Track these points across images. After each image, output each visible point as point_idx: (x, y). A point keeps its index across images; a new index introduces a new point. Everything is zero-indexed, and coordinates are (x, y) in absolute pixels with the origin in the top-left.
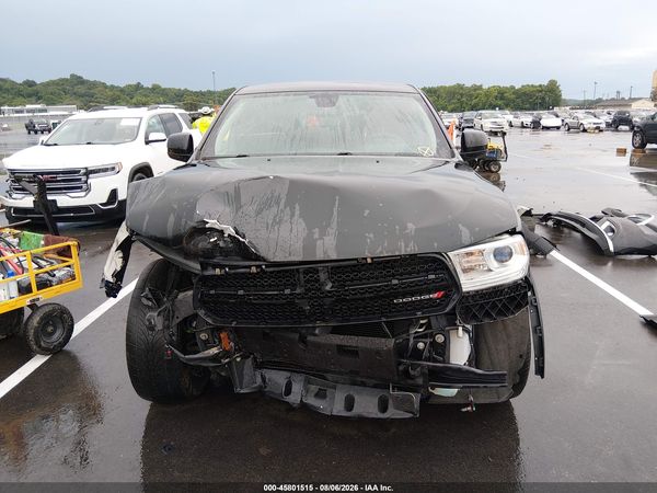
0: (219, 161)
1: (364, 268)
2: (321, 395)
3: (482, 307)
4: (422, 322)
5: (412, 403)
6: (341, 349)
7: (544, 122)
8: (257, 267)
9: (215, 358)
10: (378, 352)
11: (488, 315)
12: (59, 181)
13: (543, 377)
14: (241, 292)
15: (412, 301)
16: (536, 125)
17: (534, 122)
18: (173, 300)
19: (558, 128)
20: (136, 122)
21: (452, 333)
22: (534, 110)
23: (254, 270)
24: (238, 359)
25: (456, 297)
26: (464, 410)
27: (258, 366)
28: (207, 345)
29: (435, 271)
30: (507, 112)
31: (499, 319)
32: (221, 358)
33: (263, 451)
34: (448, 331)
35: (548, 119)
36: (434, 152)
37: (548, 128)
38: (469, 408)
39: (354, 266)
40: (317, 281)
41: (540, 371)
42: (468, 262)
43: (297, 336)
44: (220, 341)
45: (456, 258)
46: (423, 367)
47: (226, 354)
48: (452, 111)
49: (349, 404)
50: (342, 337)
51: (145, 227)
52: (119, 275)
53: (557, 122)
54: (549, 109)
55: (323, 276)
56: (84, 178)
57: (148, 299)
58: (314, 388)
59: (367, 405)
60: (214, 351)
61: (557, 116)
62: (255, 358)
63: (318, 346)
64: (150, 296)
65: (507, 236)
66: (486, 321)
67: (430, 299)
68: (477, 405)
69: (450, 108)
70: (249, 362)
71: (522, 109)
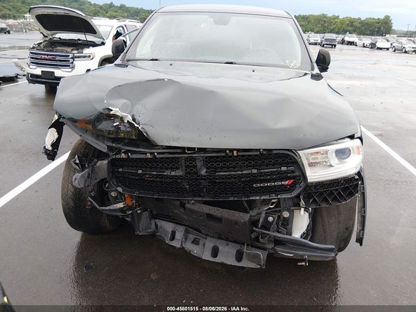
0: (139, 63)
1: (231, 159)
2: (195, 242)
3: (322, 194)
4: (273, 201)
5: (260, 259)
6: (210, 216)
7: (378, 45)
8: (151, 153)
9: (121, 210)
10: (236, 223)
11: (325, 200)
12: (57, 60)
13: (361, 245)
14: (140, 172)
15: (267, 186)
16: (373, 46)
17: (372, 44)
18: (93, 167)
19: (388, 49)
20: (109, 29)
21: (296, 212)
22: (373, 35)
23: (149, 156)
24: (139, 212)
25: (303, 184)
26: (299, 264)
27: (153, 217)
28: (116, 200)
29: (287, 165)
30: (355, 35)
31: (334, 204)
32: (127, 210)
33: (154, 276)
34: (293, 210)
35: (381, 43)
36: (299, 65)
37: (381, 49)
38: (303, 263)
39: (223, 157)
40: (195, 167)
41: (360, 240)
42: (314, 159)
43: (178, 203)
44: (125, 199)
45: (304, 156)
46: (270, 237)
47: (130, 208)
48: (317, 32)
49: (215, 252)
50: (211, 207)
51: (70, 112)
52: (56, 145)
53: (387, 45)
54: (382, 36)
55: (199, 164)
56: (71, 60)
57: (76, 164)
58: (191, 237)
59: (227, 256)
60: (121, 205)
61: (388, 41)
62: (151, 211)
63: (193, 211)
64: (78, 161)
65: (348, 139)
66: (324, 205)
67: (283, 185)
68: (309, 261)
69: (315, 30)
70: (146, 214)
71: (364, 34)
